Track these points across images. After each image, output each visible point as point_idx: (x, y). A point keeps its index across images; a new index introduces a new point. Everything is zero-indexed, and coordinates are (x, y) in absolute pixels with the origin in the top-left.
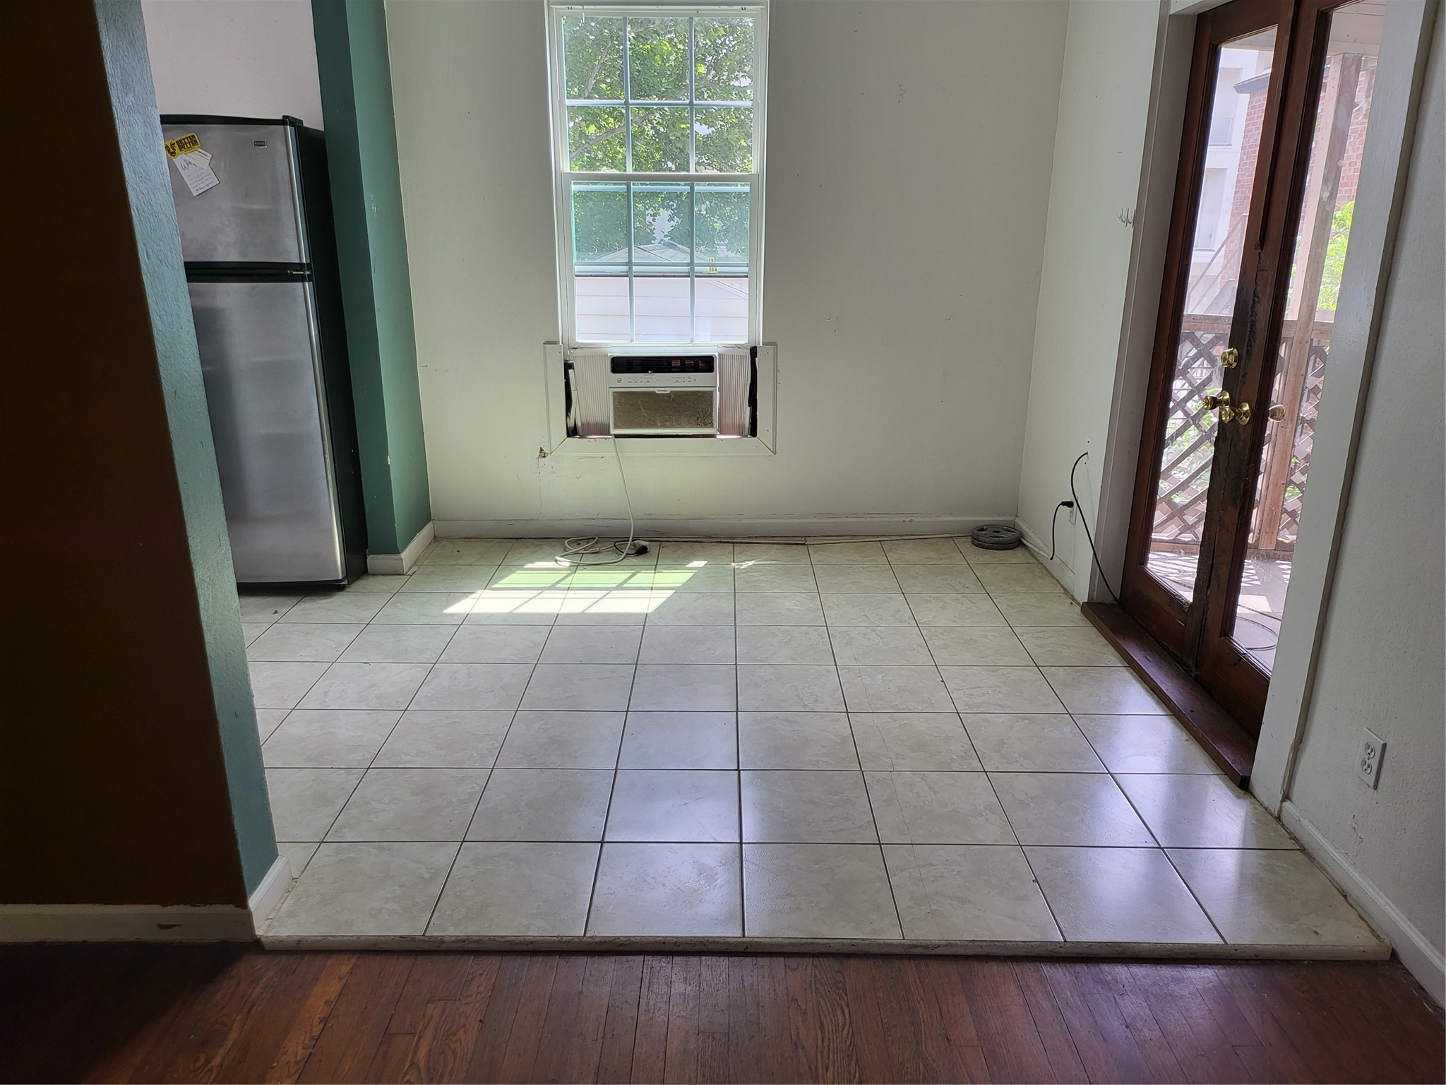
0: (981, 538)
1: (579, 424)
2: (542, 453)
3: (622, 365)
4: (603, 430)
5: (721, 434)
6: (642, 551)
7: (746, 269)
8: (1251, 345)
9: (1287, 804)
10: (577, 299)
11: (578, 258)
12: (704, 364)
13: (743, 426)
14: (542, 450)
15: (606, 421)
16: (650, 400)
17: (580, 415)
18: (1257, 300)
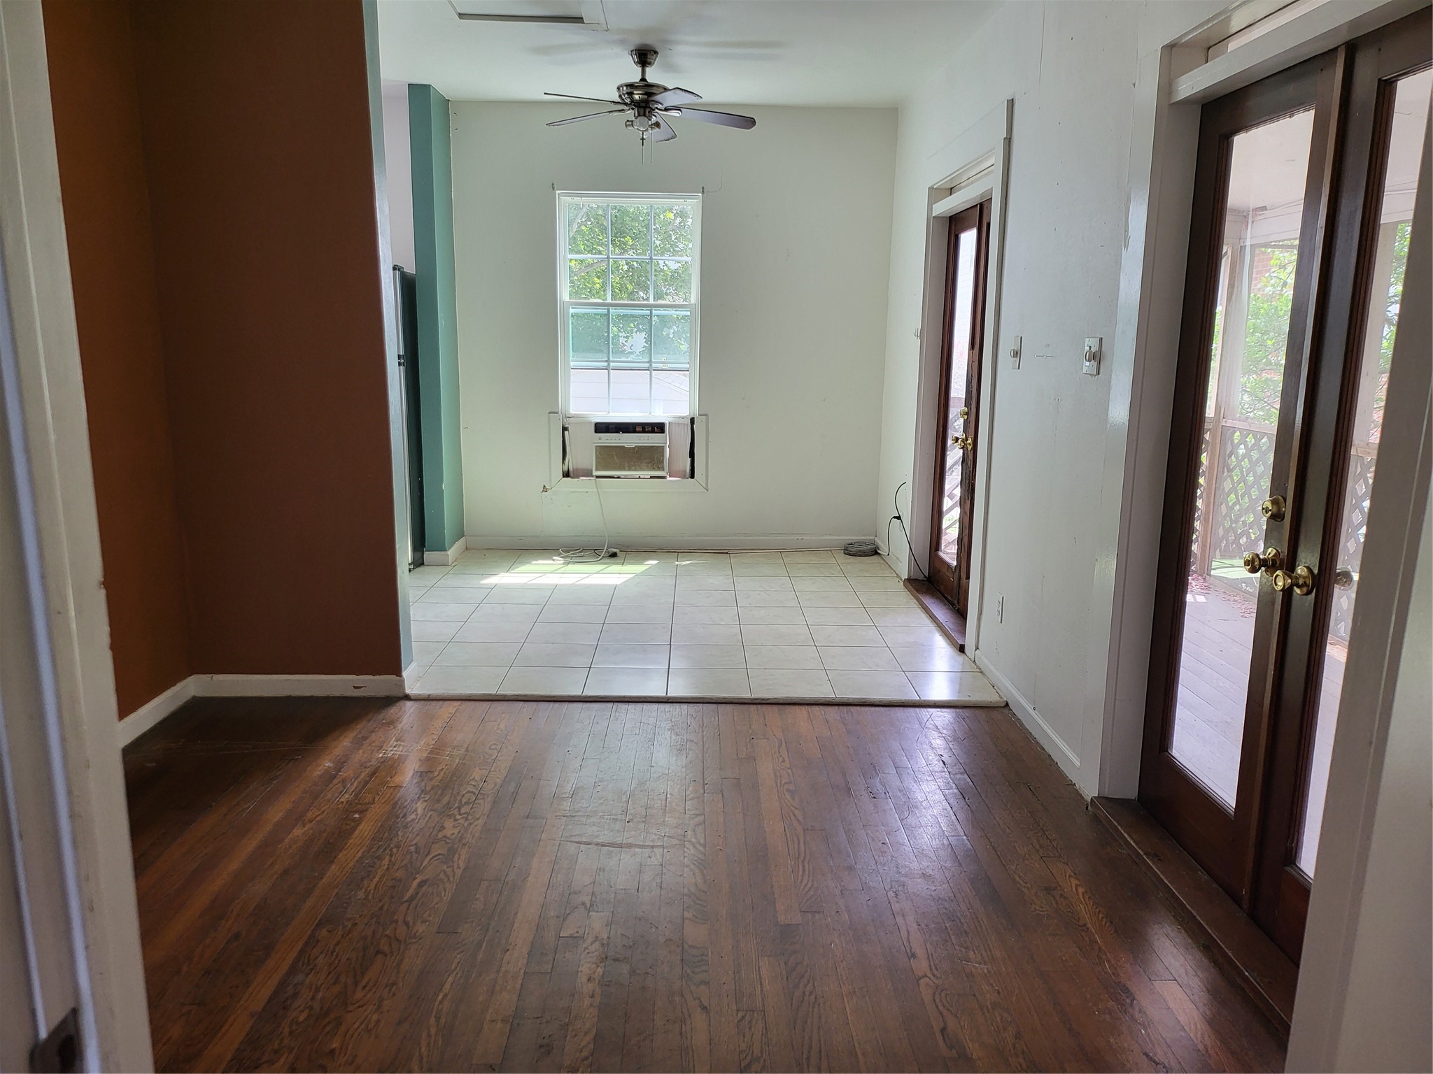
0: (849, 549)
1: (571, 469)
2: (545, 489)
3: (601, 428)
4: (588, 473)
5: (670, 476)
6: (614, 555)
7: (688, 366)
10: (571, 384)
11: (573, 357)
12: (658, 428)
13: (685, 471)
14: (544, 486)
15: (590, 468)
16: (621, 451)
17: (571, 463)
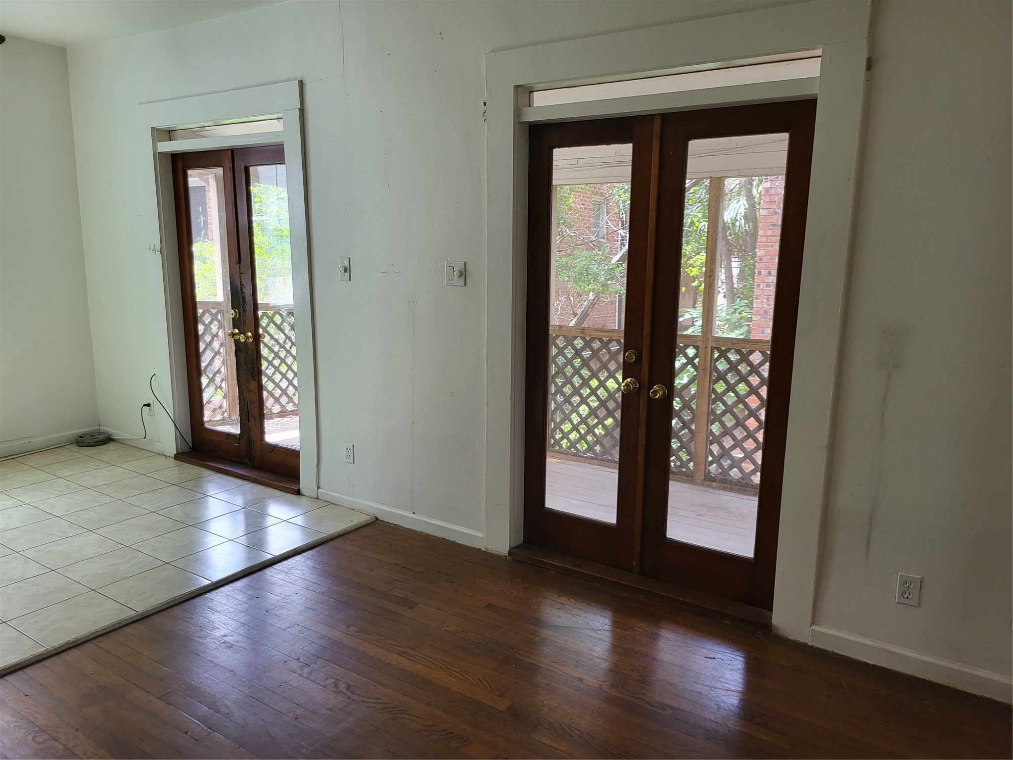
0: (85, 441)
8: (245, 307)
9: (320, 490)
18: (243, 286)
